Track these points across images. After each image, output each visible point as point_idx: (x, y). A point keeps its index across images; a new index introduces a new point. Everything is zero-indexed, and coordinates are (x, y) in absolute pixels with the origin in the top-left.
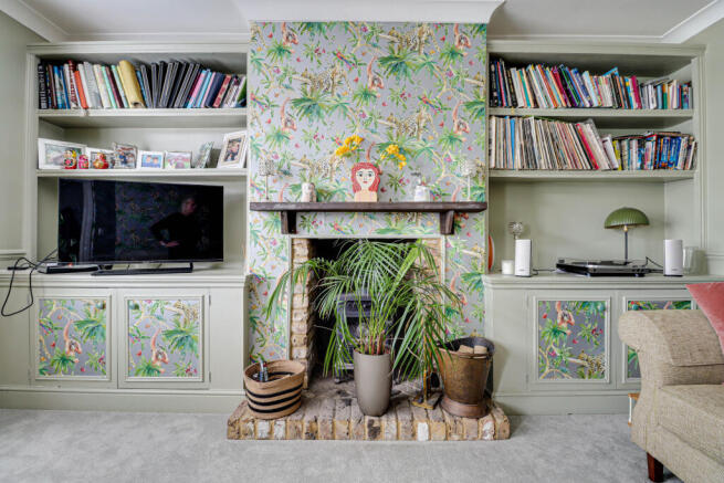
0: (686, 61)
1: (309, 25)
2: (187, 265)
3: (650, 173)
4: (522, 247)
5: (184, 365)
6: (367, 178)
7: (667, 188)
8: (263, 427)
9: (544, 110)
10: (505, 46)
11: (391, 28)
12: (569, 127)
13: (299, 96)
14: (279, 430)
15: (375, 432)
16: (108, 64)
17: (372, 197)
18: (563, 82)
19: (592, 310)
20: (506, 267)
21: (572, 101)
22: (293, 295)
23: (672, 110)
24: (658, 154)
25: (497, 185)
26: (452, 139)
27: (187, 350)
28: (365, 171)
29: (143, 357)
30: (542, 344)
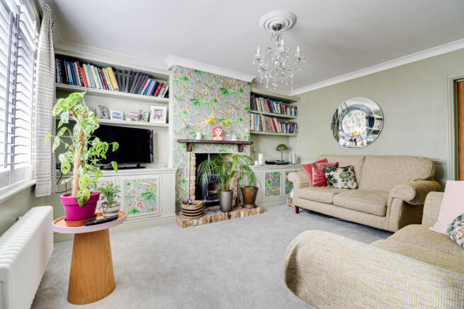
0: (295, 101)
1: (196, 71)
2: (135, 165)
3: (288, 134)
4: (260, 156)
5: (150, 207)
6: (219, 132)
7: (290, 139)
8: (195, 221)
9: (264, 113)
10: (256, 90)
11: (224, 78)
12: (270, 118)
13: (193, 98)
14: (201, 222)
15: (229, 217)
16: (100, 67)
17: (220, 139)
18: (269, 104)
19: (277, 175)
20: (256, 163)
21: (271, 111)
22: (190, 175)
23: (293, 116)
24: (290, 129)
25: (252, 135)
26: (241, 120)
27: (152, 201)
28: (219, 129)
29: (132, 206)
30: (266, 186)
